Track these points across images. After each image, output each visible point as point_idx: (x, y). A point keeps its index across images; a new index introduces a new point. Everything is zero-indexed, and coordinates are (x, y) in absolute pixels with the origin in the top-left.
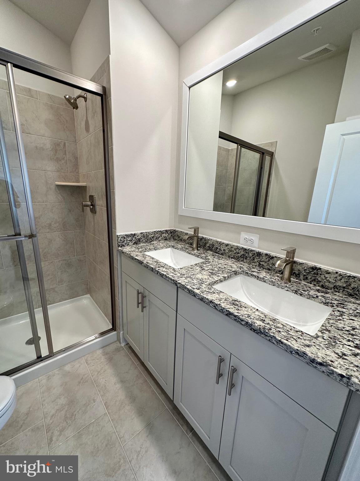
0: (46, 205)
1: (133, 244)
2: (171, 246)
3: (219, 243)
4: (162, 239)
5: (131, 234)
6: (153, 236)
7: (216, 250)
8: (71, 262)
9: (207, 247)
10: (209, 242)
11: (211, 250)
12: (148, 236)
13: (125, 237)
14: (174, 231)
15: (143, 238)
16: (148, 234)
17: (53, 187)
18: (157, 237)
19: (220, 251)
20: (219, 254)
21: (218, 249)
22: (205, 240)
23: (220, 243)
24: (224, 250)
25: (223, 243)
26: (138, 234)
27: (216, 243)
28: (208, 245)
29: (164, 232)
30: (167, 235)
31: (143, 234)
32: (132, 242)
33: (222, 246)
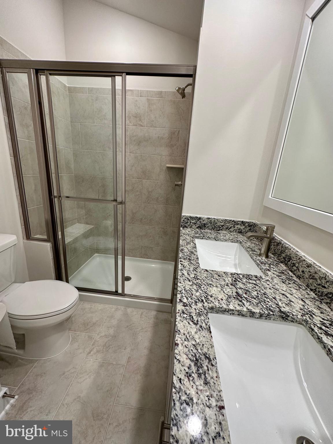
0: (158, 182)
1: (197, 228)
2: (239, 241)
3: (298, 257)
4: (235, 231)
5: (196, 217)
6: (222, 224)
7: (292, 267)
8: (166, 231)
9: (282, 257)
10: (286, 251)
11: (286, 264)
12: (217, 223)
13: (189, 218)
14: (253, 224)
15: (209, 224)
16: (216, 221)
17: (164, 168)
18: (228, 227)
19: (298, 271)
20: (294, 274)
21: (295, 266)
22: (282, 247)
23: (300, 259)
24: (303, 271)
25: (304, 260)
26: (204, 219)
27: (294, 256)
28: (283, 255)
29: (238, 223)
30: (244, 227)
31: (210, 219)
32: (195, 226)
33: (301, 263)
